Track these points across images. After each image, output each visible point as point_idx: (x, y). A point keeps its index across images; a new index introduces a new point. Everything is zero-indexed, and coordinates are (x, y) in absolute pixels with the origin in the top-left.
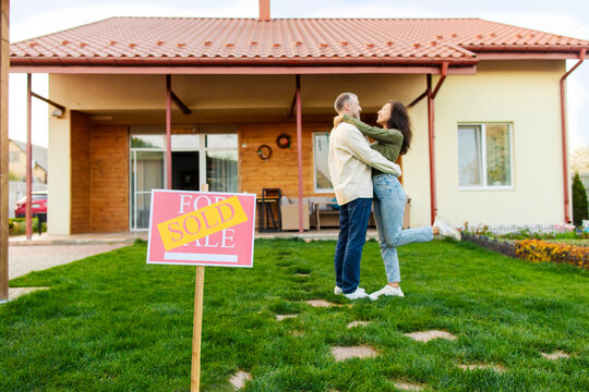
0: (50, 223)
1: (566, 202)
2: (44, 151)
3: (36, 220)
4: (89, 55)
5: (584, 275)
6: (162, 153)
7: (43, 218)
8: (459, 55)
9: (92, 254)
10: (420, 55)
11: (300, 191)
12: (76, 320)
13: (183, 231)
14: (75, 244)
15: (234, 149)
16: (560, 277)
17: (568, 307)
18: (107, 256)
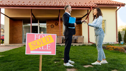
0: (5, 41)
1: (117, 37)
2: (4, 25)
3: (1, 41)
4: (14, 4)
5: (120, 53)
6: (30, 26)
7: (3, 40)
8: (94, 5)
9: (14, 48)
10: (86, 5)
11: (60, 34)
12: (10, 63)
13: (36, 45)
14: (10, 46)
15: (46, 26)
16: (115, 54)
17: (117, 60)
18: (17, 49)
